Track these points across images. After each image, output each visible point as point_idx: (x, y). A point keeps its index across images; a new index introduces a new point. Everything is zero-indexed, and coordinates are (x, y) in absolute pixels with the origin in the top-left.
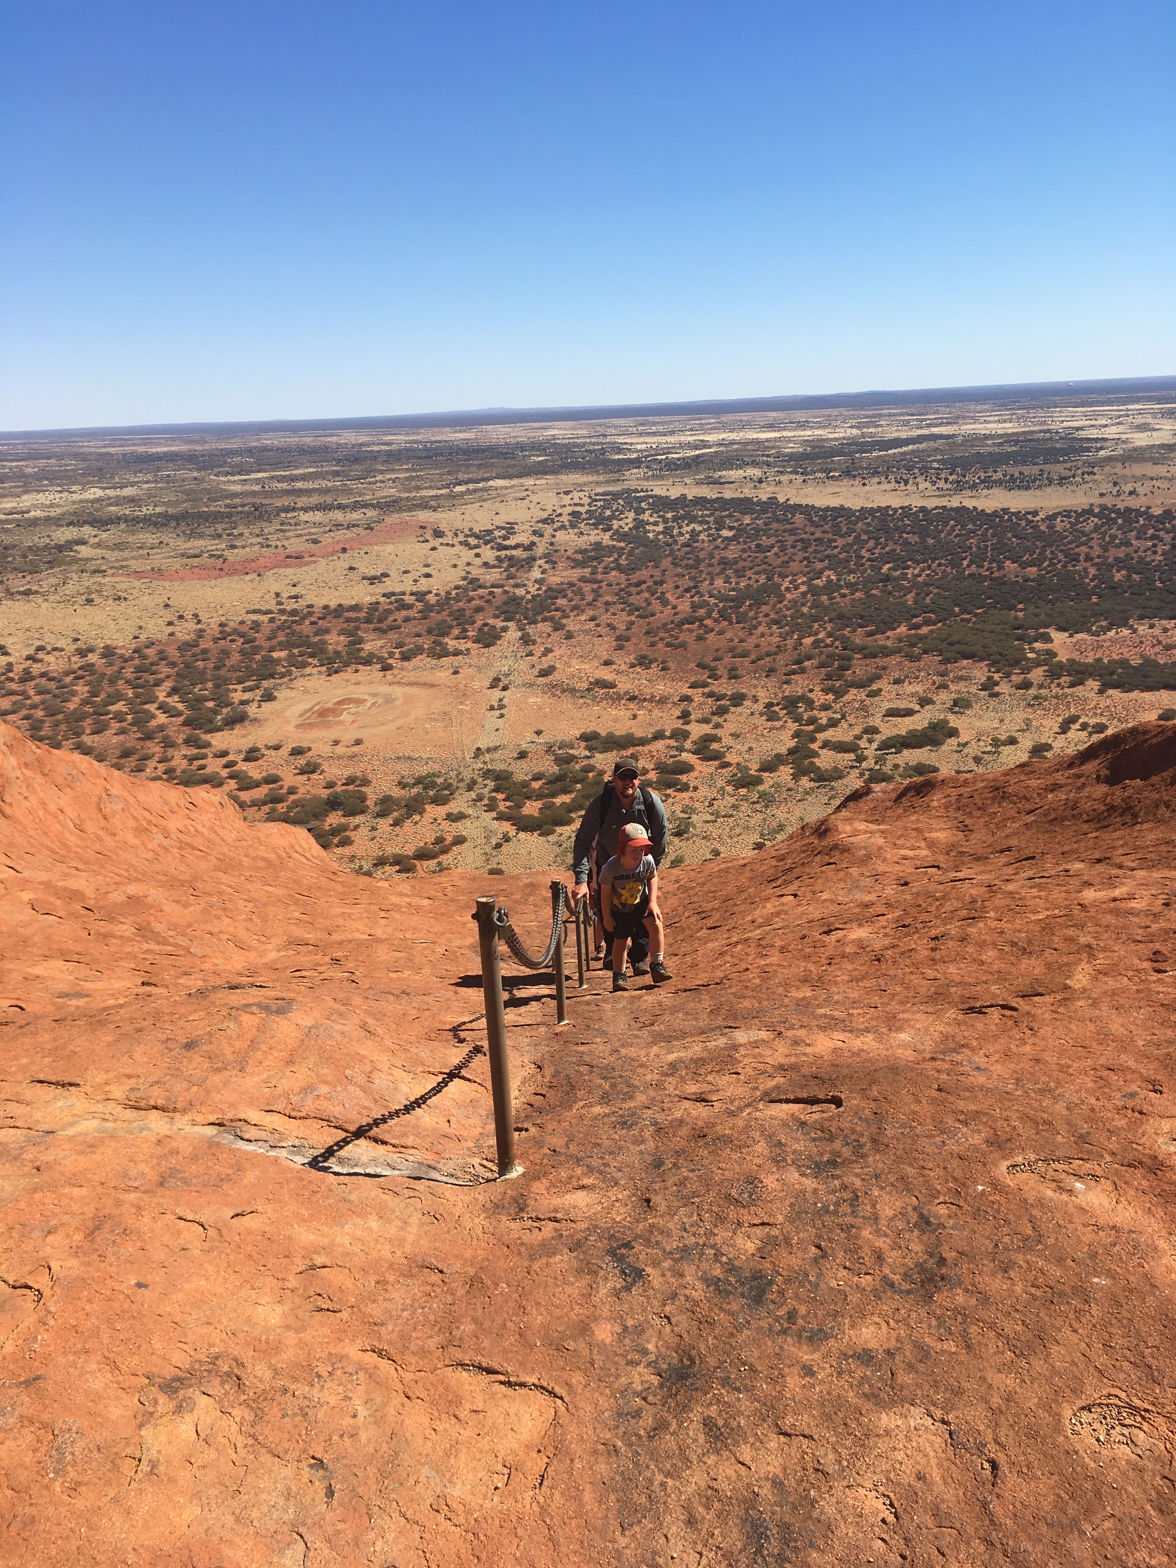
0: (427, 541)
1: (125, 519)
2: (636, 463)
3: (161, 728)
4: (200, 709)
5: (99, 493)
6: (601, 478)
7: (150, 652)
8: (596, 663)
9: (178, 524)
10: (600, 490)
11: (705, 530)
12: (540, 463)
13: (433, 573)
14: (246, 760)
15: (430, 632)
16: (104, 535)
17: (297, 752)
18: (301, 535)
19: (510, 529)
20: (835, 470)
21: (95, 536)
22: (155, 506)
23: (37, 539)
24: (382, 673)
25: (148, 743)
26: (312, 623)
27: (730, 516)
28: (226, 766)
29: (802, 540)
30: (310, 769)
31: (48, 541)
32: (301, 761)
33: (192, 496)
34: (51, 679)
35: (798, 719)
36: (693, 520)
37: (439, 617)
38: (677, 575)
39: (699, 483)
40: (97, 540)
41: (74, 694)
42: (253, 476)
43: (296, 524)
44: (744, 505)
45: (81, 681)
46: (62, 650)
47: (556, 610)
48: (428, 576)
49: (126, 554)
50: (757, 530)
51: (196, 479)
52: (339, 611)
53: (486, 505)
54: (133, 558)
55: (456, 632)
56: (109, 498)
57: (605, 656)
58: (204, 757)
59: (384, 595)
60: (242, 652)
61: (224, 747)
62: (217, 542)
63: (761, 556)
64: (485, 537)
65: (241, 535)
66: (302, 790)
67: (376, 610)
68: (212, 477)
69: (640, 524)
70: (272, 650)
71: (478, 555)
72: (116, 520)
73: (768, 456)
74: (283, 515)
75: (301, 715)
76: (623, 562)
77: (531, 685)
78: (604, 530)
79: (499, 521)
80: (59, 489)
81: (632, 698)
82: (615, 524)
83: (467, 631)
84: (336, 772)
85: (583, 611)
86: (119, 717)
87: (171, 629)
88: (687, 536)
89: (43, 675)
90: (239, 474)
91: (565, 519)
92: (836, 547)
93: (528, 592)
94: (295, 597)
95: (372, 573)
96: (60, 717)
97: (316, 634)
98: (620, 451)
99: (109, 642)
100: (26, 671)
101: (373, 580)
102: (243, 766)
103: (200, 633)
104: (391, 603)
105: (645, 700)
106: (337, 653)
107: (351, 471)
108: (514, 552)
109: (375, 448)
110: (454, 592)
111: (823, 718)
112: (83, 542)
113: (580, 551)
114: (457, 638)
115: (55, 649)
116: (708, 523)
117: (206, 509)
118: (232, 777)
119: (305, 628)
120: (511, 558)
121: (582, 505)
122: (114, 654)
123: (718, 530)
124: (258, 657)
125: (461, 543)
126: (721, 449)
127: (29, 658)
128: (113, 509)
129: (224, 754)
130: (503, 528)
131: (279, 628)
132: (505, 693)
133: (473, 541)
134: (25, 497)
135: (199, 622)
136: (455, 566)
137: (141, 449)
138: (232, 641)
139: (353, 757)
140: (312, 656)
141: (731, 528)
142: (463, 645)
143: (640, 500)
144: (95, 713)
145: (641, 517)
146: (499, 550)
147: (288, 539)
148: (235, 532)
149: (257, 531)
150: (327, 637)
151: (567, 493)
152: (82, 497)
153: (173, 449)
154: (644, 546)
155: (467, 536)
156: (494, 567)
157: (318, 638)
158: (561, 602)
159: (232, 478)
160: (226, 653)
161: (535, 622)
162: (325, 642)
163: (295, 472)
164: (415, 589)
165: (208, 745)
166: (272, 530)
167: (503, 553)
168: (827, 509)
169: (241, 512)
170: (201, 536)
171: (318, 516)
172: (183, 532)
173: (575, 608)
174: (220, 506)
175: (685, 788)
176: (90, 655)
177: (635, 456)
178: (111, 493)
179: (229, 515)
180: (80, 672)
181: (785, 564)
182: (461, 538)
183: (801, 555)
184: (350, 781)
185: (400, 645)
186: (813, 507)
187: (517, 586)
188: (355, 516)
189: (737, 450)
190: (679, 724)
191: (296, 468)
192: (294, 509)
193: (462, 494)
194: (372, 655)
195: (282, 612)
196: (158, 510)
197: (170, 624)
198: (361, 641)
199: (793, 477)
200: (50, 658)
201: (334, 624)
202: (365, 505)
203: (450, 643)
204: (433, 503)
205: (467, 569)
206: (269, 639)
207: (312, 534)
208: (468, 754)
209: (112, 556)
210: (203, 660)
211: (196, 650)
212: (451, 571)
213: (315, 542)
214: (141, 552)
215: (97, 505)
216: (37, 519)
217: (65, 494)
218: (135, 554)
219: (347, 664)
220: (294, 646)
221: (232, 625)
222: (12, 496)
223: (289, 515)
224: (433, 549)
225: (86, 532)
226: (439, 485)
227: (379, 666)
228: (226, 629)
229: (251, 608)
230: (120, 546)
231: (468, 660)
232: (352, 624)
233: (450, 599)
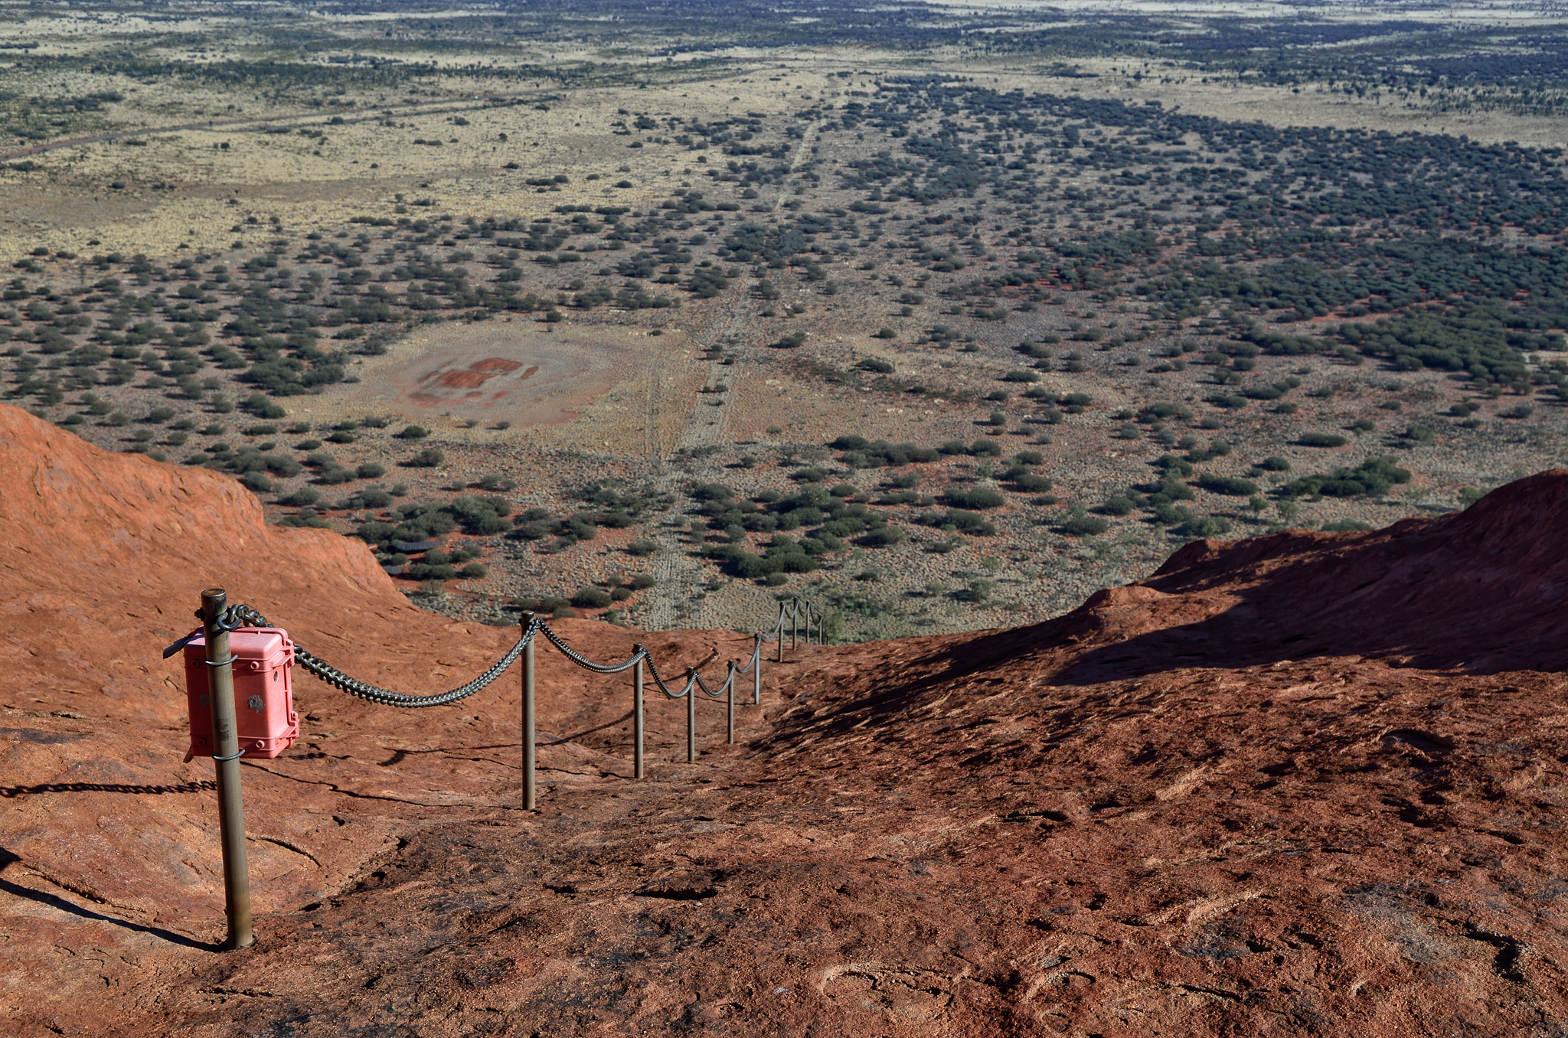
0: (628, 133)
1: (180, 67)
2: (952, 37)
3: (212, 385)
4: (270, 360)
5: (143, 25)
6: (897, 56)
7: (201, 269)
8: (865, 335)
9: (258, 80)
10: (893, 72)
11: (1047, 145)
12: (806, 26)
13: (633, 181)
14: (333, 440)
15: (621, 269)
16: (147, 90)
17: (412, 434)
18: (441, 111)
19: (753, 123)
20: (1252, 67)
21: (133, 90)
22: (226, 51)
23: (48, 86)
24: (544, 327)
25: (190, 404)
26: (448, 244)
27: (1089, 126)
28: (300, 447)
29: (1194, 171)
30: (427, 461)
31: (61, 91)
32: (414, 450)
33: (283, 40)
34: (51, 299)
35: (1162, 440)
36: (1028, 127)
37: (637, 248)
38: (1000, 211)
39: (1041, 71)
40: (135, 96)
41: (85, 323)
43: (433, 94)
44: (1108, 111)
45: (97, 306)
46: (72, 257)
47: (813, 250)
48: (624, 185)
49: (177, 121)
50: (1125, 151)
51: (289, 15)
52: (488, 229)
53: (723, 84)
54: (190, 127)
55: (658, 272)
56: (158, 35)
57: (883, 323)
58: (270, 431)
59: (558, 210)
60: (341, 280)
61: (301, 419)
62: (315, 111)
63: (1130, 189)
64: (714, 132)
65: (351, 104)
66: (412, 492)
67: (543, 230)
68: (314, 13)
69: (950, 129)
70: (384, 279)
71: (702, 160)
72: (168, 69)
73: (1152, 38)
74: (416, 79)
75: (420, 381)
76: (920, 184)
77: (767, 360)
78: (895, 135)
79: (737, 111)
80: (84, 15)
81: (916, 391)
82: (913, 127)
83: (677, 272)
84: (464, 469)
85: (853, 254)
86: (149, 364)
87: (236, 237)
88: (1020, 152)
89: (42, 291)
90: (355, 10)
91: (837, 116)
92: (1244, 184)
93: (773, 221)
94: (425, 203)
95: (540, 173)
96: (62, 356)
97: (453, 259)
98: (927, 16)
99: (142, 250)
101: (541, 184)
102: (328, 449)
103: (279, 247)
104: (567, 222)
105: (936, 395)
106: (481, 292)
107: (522, 19)
108: (757, 158)
110: (663, 212)
111: (1203, 440)
112: (114, 98)
113: (855, 165)
114: (662, 281)
115: (62, 255)
116: (1052, 134)
117: (300, 62)
118: (310, 463)
119: (436, 252)
120: (751, 168)
121: (865, 95)
122: (147, 269)
123: (1066, 145)
124: (364, 288)
125: (678, 140)
126: (1083, 23)
127: (19, 265)
128: (162, 51)
129: (301, 429)
130: (742, 122)
131: (397, 247)
132: (727, 369)
133: (698, 139)
134: (32, 24)
135: (279, 230)
136: (667, 173)
138: (326, 262)
139: (493, 448)
140: (444, 292)
141: (1087, 144)
142: (670, 291)
143: (952, 93)
144: (117, 355)
145: (951, 119)
146: (733, 153)
147: (418, 114)
148: (342, 99)
149: (374, 101)
150: (467, 266)
151: (842, 75)
152: (116, 30)
154: (952, 163)
155: (687, 130)
156: (726, 179)
157: (454, 266)
158: (821, 240)
159: (343, 18)
160: (315, 278)
161: (779, 266)
162: (462, 273)
163: (438, 15)
164: (605, 204)
165: (279, 414)
166: (397, 100)
167: (740, 160)
168: (1238, 125)
169: (354, 70)
170: (291, 100)
171: (469, 84)
172: (265, 94)
173: (842, 249)
174: (323, 59)
175: (986, 531)
176: (113, 267)
177: (949, 25)
178: (161, 27)
179: (335, 74)
180: (96, 293)
181: (1165, 205)
182: (679, 131)
183: (1190, 193)
184: (486, 485)
185: (576, 286)
186: (1215, 120)
187: (757, 209)
188: (522, 86)
189: (1105, 26)
190: (983, 435)
191: (440, 9)
192: (432, 72)
193: (685, 66)
194: (532, 298)
195: (404, 223)
196: (231, 57)
197: (236, 229)
198: (517, 275)
199: (1187, 73)
200: (54, 268)
201: (480, 248)
202: (539, 73)
203: (650, 288)
204: (641, 77)
205: (685, 178)
206: (381, 262)
207: (456, 110)
208: (666, 456)
209: (157, 121)
210: (281, 287)
211: (271, 271)
212: (660, 181)
213: (461, 122)
214: (200, 119)
215: (139, 43)
216: (47, 58)
217: (91, 24)
218: (191, 121)
219: (495, 309)
220: (418, 276)
221: (328, 238)
222: (12, 20)
223: (424, 80)
224: (636, 145)
225: (121, 82)
226: (652, 49)
227: (542, 315)
228: (318, 243)
229: (358, 214)
230: (169, 108)
231: (675, 316)
232: (506, 250)
233: (655, 222)
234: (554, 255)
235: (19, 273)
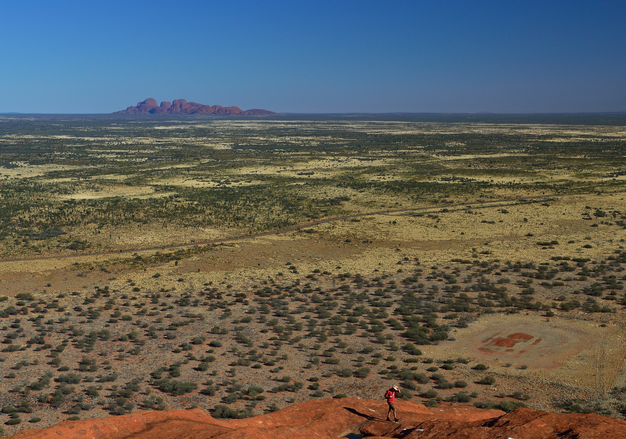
0: (590, 219)
1: (374, 184)
3: (390, 337)
4: (415, 327)
5: (358, 163)
7: (384, 282)
9: (409, 191)
13: (592, 245)
14: (445, 368)
15: (586, 291)
16: (360, 195)
17: (480, 368)
18: (495, 206)
21: (354, 195)
22: (394, 175)
23: (319, 193)
24: (545, 319)
25: (380, 346)
26: (497, 274)
28: (429, 370)
30: (487, 382)
31: (324, 196)
32: (481, 376)
33: (420, 170)
34: (321, 293)
37: (594, 280)
40: (355, 198)
41: (335, 305)
42: (463, 157)
43: (491, 197)
45: (340, 297)
46: (330, 274)
48: (588, 247)
49: (373, 210)
51: (423, 157)
52: (517, 267)
54: (379, 213)
55: (605, 294)
56: (364, 168)
58: (415, 361)
59: (553, 258)
60: (447, 290)
61: (429, 356)
62: (435, 206)
65: (452, 202)
66: (480, 396)
67: (545, 269)
68: (434, 156)
70: (467, 290)
72: (369, 185)
74: (483, 190)
75: (484, 342)
80: (332, 158)
83: (615, 294)
84: (505, 387)
86: (363, 325)
87: (399, 267)
89: (318, 289)
94: (486, 253)
95: (545, 240)
96: (326, 320)
97: (500, 282)
99: (359, 272)
100: (307, 285)
101: (544, 245)
102: (441, 372)
103: (418, 272)
104: (557, 265)
106: (513, 299)
107: (536, 157)
109: (556, 140)
112: (346, 199)
114: (607, 298)
115: (325, 273)
117: (427, 181)
118: (433, 378)
119: (492, 278)
122: (361, 281)
124: (458, 294)
125: (618, 223)
127: (309, 277)
128: (366, 175)
129: (429, 361)
131: (473, 275)
134: (311, 163)
135: (418, 264)
136: (611, 241)
137: (387, 132)
138: (440, 280)
139: (519, 378)
140: (495, 298)
142: (611, 304)
144: (349, 321)
147: (484, 207)
148: (448, 199)
149: (462, 200)
150: (507, 286)
152: (346, 165)
153: (408, 132)
157: (501, 285)
160: (435, 288)
162: (504, 289)
164: (577, 256)
165: (419, 353)
166: (474, 200)
169: (454, 185)
170: (424, 200)
171: (509, 192)
172: (412, 197)
174: (438, 180)
176: (347, 279)
178: (366, 164)
179: (444, 187)
180: (340, 291)
182: (618, 219)
184: (516, 396)
185: (561, 299)
188: (536, 194)
191: (495, 153)
192: (491, 186)
194: (539, 304)
195: (476, 262)
196: (397, 178)
197: (399, 263)
198: (531, 292)
200: (322, 279)
201: (513, 277)
202: (544, 186)
203: (600, 301)
204: (598, 188)
205: (621, 244)
206: (465, 282)
207: (502, 205)
208: (607, 391)
209: (366, 210)
210: (419, 292)
211: (415, 284)
212: (607, 245)
213: (505, 212)
214: (383, 209)
215: (356, 172)
216: (318, 180)
217: (336, 162)
218: (379, 210)
219: (520, 308)
220: (483, 289)
221: (441, 269)
222: (303, 161)
223: (487, 190)
224: (595, 226)
225: (349, 192)
226: (605, 173)
227: (544, 313)
228: (436, 271)
229: (455, 258)
230: (370, 204)
231: (613, 317)
232: (526, 278)
233: (604, 267)
234: (550, 282)
235: (308, 281)
